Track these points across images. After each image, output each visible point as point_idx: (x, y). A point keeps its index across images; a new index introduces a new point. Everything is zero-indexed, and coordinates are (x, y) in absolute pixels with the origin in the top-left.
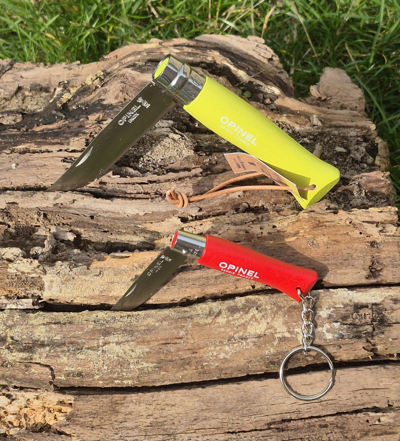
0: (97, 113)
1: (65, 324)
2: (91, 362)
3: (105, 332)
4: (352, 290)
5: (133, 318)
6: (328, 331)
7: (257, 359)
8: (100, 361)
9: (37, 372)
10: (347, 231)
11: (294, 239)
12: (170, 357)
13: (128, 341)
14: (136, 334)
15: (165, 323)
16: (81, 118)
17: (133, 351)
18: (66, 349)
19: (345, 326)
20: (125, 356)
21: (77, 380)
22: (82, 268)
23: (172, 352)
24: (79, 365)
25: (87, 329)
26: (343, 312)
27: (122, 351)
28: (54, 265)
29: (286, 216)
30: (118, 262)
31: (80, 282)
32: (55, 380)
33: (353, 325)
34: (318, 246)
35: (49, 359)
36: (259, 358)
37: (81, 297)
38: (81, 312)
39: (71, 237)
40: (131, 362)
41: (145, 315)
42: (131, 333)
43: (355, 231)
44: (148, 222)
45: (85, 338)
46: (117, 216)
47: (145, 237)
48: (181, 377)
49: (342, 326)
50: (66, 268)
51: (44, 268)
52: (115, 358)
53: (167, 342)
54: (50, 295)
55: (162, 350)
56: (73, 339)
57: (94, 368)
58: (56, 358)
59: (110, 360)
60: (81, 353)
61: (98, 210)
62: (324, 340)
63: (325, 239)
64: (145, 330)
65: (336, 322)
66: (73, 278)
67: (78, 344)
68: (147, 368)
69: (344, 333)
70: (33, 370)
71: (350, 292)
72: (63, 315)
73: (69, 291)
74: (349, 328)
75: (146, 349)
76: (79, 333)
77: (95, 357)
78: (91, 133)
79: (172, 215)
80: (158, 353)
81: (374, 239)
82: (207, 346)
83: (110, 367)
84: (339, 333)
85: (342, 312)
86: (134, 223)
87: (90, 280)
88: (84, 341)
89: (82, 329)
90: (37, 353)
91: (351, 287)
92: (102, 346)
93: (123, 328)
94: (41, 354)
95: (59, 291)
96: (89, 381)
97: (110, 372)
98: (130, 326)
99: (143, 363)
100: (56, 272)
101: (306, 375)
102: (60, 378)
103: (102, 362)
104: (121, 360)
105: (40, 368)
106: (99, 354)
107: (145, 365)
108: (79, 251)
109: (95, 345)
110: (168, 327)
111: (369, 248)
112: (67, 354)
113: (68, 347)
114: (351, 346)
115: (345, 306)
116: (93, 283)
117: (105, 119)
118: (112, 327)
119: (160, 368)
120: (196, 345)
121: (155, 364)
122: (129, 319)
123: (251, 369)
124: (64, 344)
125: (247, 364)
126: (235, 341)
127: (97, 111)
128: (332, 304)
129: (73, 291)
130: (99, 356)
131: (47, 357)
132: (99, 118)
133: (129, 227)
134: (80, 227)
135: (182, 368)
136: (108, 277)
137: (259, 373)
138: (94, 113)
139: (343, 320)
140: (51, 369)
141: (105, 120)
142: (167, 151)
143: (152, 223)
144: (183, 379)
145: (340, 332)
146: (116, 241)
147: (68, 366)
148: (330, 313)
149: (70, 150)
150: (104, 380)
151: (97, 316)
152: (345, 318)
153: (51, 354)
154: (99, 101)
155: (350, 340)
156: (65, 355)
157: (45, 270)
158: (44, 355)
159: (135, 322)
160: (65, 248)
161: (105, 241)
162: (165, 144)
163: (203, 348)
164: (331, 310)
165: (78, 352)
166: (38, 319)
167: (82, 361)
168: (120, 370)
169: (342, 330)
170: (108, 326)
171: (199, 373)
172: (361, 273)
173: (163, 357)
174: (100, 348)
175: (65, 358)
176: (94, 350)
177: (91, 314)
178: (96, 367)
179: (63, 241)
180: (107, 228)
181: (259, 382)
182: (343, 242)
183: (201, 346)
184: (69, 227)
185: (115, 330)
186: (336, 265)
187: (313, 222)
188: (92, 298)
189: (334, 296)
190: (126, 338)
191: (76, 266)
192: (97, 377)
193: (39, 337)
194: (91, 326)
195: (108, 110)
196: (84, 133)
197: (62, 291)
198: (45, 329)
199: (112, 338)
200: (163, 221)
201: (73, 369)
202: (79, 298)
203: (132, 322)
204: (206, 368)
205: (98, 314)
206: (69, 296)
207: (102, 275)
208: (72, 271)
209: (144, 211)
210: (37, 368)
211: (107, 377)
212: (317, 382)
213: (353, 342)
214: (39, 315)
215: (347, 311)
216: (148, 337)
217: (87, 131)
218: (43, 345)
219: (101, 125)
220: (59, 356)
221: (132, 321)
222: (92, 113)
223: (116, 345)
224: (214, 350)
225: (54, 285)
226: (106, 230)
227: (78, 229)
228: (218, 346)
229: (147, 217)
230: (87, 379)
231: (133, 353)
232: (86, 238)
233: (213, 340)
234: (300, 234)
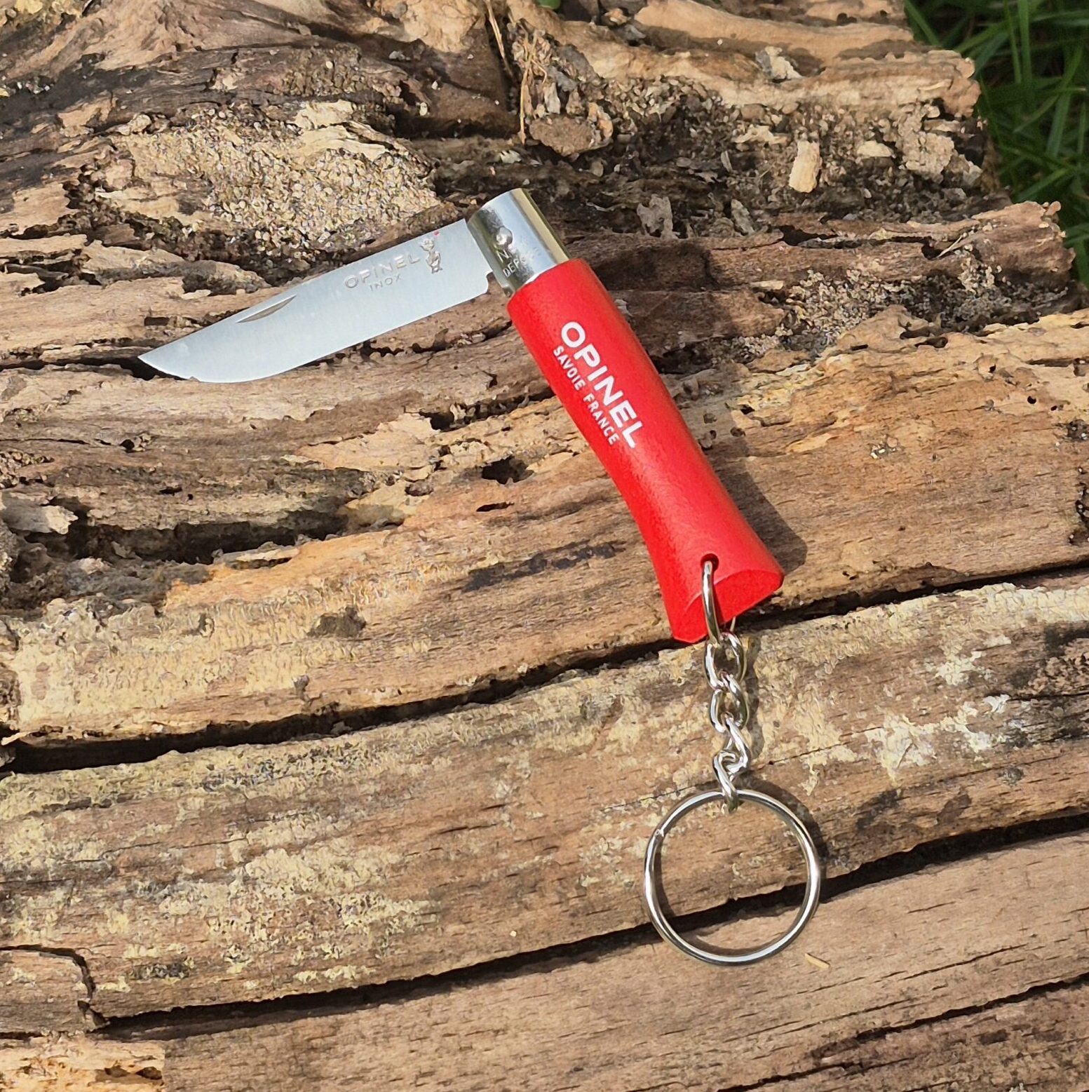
0: (90, 101)
1: (106, 805)
2: (212, 922)
3: (244, 816)
4: (1027, 587)
5: (330, 760)
6: (973, 727)
7: (756, 845)
8: (239, 915)
9: (32, 976)
10: (988, 398)
11: (821, 440)
12: (470, 874)
13: (325, 838)
14: (349, 809)
15: (442, 763)
16: (34, 124)
17: (345, 868)
18: (123, 889)
19: (1025, 704)
20: (322, 889)
21: (170, 988)
22: (137, 612)
23: (476, 857)
24: (171, 936)
25: (182, 811)
26: (1011, 659)
27: (310, 873)
28: (41, 615)
29: (774, 373)
30: (256, 582)
31: (138, 662)
32: (96, 998)
33: (1048, 697)
34: (903, 454)
35: (69, 928)
36: (761, 841)
37: (148, 710)
38: (154, 758)
39: (58, 521)
40: (344, 904)
41: (370, 744)
42: (332, 807)
43: (1012, 395)
44: (318, 440)
45: (180, 843)
46: (218, 431)
47: (304, 495)
48: (513, 934)
49: (1016, 704)
50: (82, 618)
51: (8, 628)
52: (289, 897)
53: (457, 825)
54: (44, 715)
55: (441, 854)
56: (141, 854)
57: (224, 941)
58: (91, 922)
59: (272, 907)
60: (174, 895)
61: (152, 417)
62: (966, 757)
63: (923, 430)
64: (376, 795)
65: (996, 693)
66: (114, 649)
67: (159, 865)
68: (401, 919)
69: (1025, 726)
70: (18, 973)
71: (1025, 593)
72: (94, 775)
73: (104, 693)
74: (1039, 709)
75: (389, 856)
76: (160, 828)
77: (220, 903)
78: (84, 169)
79: (399, 410)
80: (431, 863)
81: (1076, 412)
82: (588, 821)
83: (277, 931)
84: (1009, 729)
85: (1007, 659)
86: (273, 451)
87: (173, 649)
88: (179, 853)
89: (168, 815)
90: (24, 912)
91: (1024, 577)
92: (240, 864)
93: (303, 797)
94: (38, 915)
95: (71, 697)
96: (212, 985)
97: (278, 945)
98: (328, 786)
99: (382, 903)
100: (55, 637)
101: (919, 878)
102: (111, 986)
103: (247, 917)
104: (309, 902)
105: (41, 960)
106: (233, 892)
107: (392, 909)
108: (100, 564)
109: (219, 863)
110: (452, 775)
111: (1064, 444)
112: (128, 902)
113: (129, 879)
114: (1054, 766)
115: (1017, 638)
116: (183, 660)
117: (121, 117)
118: (266, 797)
119: (443, 913)
120: (551, 824)
121: (425, 903)
122: (319, 765)
123: (740, 882)
124: (113, 872)
125: (727, 866)
126: (678, 793)
127: (90, 95)
128: (975, 636)
129: (119, 692)
130: (236, 897)
131: (60, 921)
132: (97, 117)
133: (252, 466)
134: (82, 486)
135: (516, 906)
136: (232, 633)
137: (765, 891)
138: (78, 104)
139: (1016, 686)
140: (80, 961)
141: (125, 122)
142: (344, 201)
143: (333, 443)
144: (523, 942)
145: (1013, 724)
146: (208, 519)
147: (134, 944)
148: (970, 667)
149: (21, 232)
150: (260, 976)
151: (211, 768)
152: (1020, 678)
153: (71, 911)
154: (84, 59)
155: (1048, 747)
156: (120, 910)
157: (13, 633)
158: (51, 916)
159: (340, 773)
160: (46, 559)
161: (169, 523)
162: (336, 179)
163: (576, 830)
164: (972, 659)
165: (161, 894)
166: (13, 801)
167: (180, 921)
168: (309, 938)
169: (1019, 719)
170: (251, 794)
171: (573, 915)
172: (1053, 528)
173: (446, 875)
174: (235, 872)
175: (123, 919)
176: (215, 880)
177: (192, 763)
178: (228, 937)
179: (34, 536)
180: (177, 477)
181: (772, 919)
182: (982, 433)
183: (570, 823)
184: (45, 488)
185: (280, 805)
186: (969, 508)
187: (873, 380)
188: (184, 710)
189: (976, 611)
190: (317, 826)
191: (119, 609)
192: (235, 969)
193: (26, 860)
194: (197, 800)
195: (127, 87)
196: (58, 171)
197: (83, 696)
198: (41, 831)
199: (271, 834)
200: (367, 433)
201: (153, 953)
202: (142, 713)
203: (329, 773)
204: (592, 895)
205: (214, 759)
206: (106, 712)
207: (209, 630)
208: (104, 626)
209: (307, 406)
210: (30, 962)
211: (269, 965)
212: (959, 895)
213: (1057, 751)
214: (15, 785)
215: (1024, 653)
216: (391, 816)
217: (67, 163)
218: (41, 884)
219: (113, 139)
220: (99, 915)
221: (332, 769)
222: (73, 103)
223: (289, 854)
224: (614, 834)
225: (53, 679)
226: (174, 485)
227: (80, 493)
228: (625, 817)
229: (316, 427)
230: (202, 979)
231: (348, 875)
232: (105, 522)
233: (606, 800)
234: (839, 424)
